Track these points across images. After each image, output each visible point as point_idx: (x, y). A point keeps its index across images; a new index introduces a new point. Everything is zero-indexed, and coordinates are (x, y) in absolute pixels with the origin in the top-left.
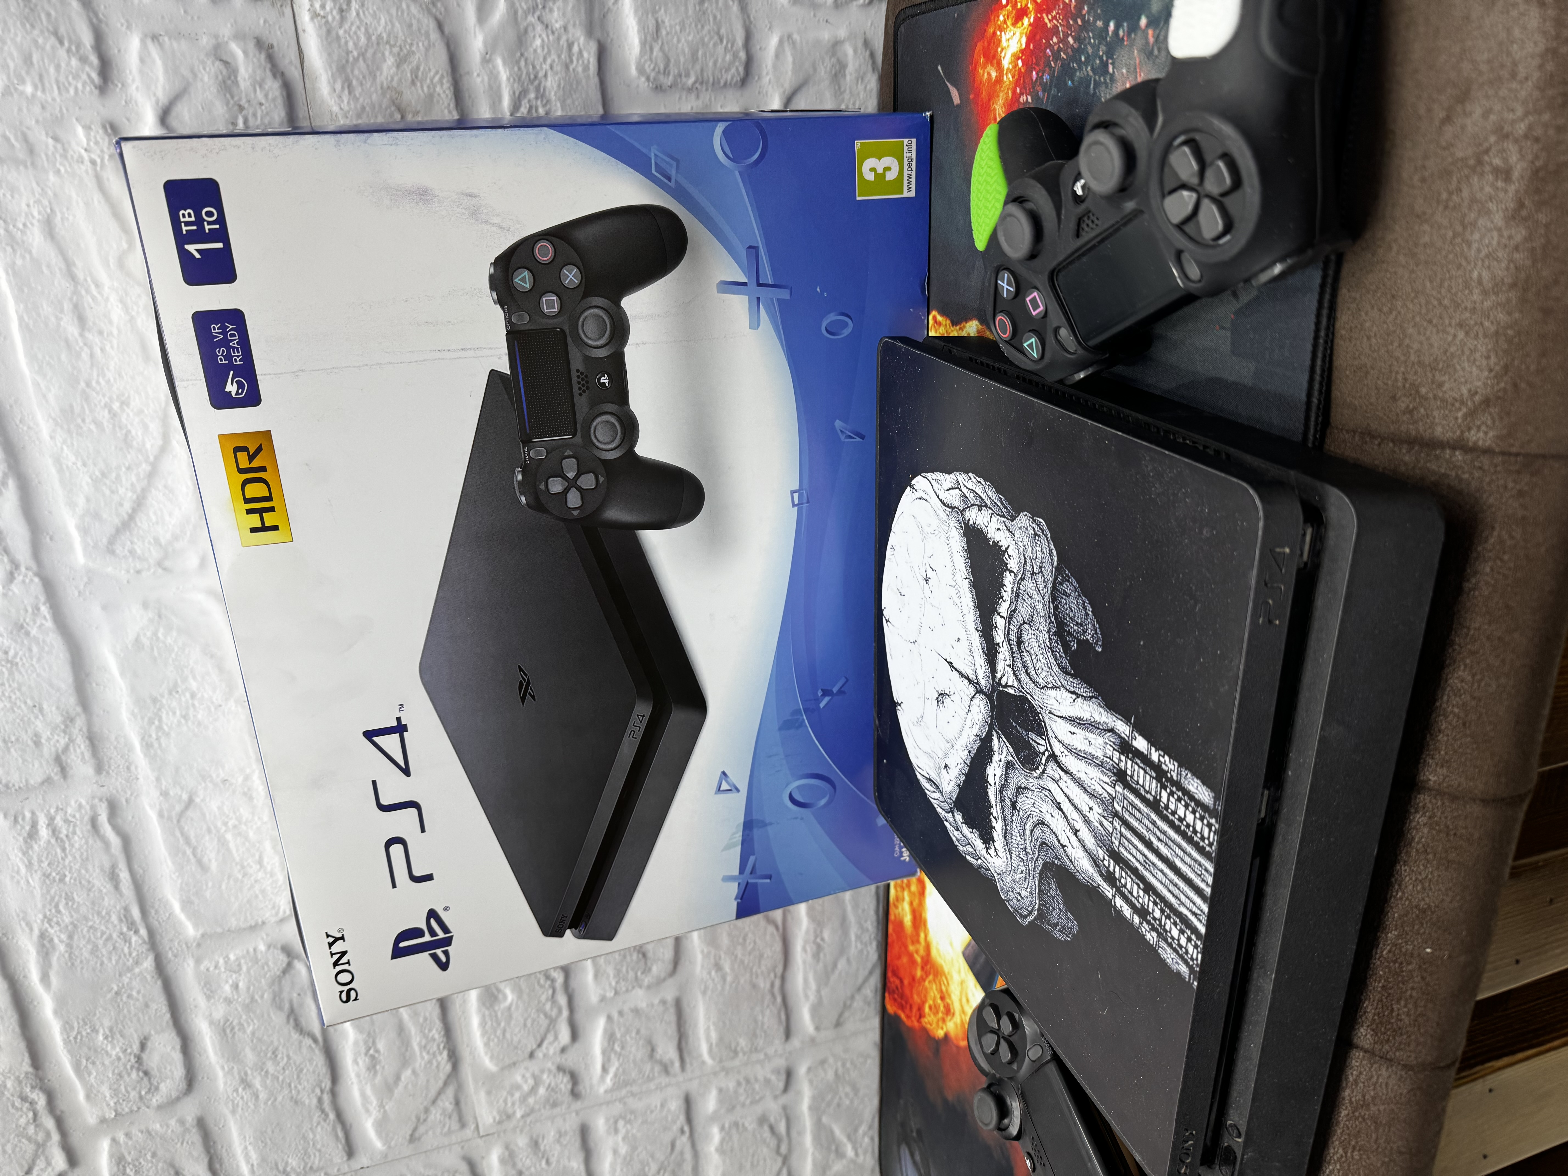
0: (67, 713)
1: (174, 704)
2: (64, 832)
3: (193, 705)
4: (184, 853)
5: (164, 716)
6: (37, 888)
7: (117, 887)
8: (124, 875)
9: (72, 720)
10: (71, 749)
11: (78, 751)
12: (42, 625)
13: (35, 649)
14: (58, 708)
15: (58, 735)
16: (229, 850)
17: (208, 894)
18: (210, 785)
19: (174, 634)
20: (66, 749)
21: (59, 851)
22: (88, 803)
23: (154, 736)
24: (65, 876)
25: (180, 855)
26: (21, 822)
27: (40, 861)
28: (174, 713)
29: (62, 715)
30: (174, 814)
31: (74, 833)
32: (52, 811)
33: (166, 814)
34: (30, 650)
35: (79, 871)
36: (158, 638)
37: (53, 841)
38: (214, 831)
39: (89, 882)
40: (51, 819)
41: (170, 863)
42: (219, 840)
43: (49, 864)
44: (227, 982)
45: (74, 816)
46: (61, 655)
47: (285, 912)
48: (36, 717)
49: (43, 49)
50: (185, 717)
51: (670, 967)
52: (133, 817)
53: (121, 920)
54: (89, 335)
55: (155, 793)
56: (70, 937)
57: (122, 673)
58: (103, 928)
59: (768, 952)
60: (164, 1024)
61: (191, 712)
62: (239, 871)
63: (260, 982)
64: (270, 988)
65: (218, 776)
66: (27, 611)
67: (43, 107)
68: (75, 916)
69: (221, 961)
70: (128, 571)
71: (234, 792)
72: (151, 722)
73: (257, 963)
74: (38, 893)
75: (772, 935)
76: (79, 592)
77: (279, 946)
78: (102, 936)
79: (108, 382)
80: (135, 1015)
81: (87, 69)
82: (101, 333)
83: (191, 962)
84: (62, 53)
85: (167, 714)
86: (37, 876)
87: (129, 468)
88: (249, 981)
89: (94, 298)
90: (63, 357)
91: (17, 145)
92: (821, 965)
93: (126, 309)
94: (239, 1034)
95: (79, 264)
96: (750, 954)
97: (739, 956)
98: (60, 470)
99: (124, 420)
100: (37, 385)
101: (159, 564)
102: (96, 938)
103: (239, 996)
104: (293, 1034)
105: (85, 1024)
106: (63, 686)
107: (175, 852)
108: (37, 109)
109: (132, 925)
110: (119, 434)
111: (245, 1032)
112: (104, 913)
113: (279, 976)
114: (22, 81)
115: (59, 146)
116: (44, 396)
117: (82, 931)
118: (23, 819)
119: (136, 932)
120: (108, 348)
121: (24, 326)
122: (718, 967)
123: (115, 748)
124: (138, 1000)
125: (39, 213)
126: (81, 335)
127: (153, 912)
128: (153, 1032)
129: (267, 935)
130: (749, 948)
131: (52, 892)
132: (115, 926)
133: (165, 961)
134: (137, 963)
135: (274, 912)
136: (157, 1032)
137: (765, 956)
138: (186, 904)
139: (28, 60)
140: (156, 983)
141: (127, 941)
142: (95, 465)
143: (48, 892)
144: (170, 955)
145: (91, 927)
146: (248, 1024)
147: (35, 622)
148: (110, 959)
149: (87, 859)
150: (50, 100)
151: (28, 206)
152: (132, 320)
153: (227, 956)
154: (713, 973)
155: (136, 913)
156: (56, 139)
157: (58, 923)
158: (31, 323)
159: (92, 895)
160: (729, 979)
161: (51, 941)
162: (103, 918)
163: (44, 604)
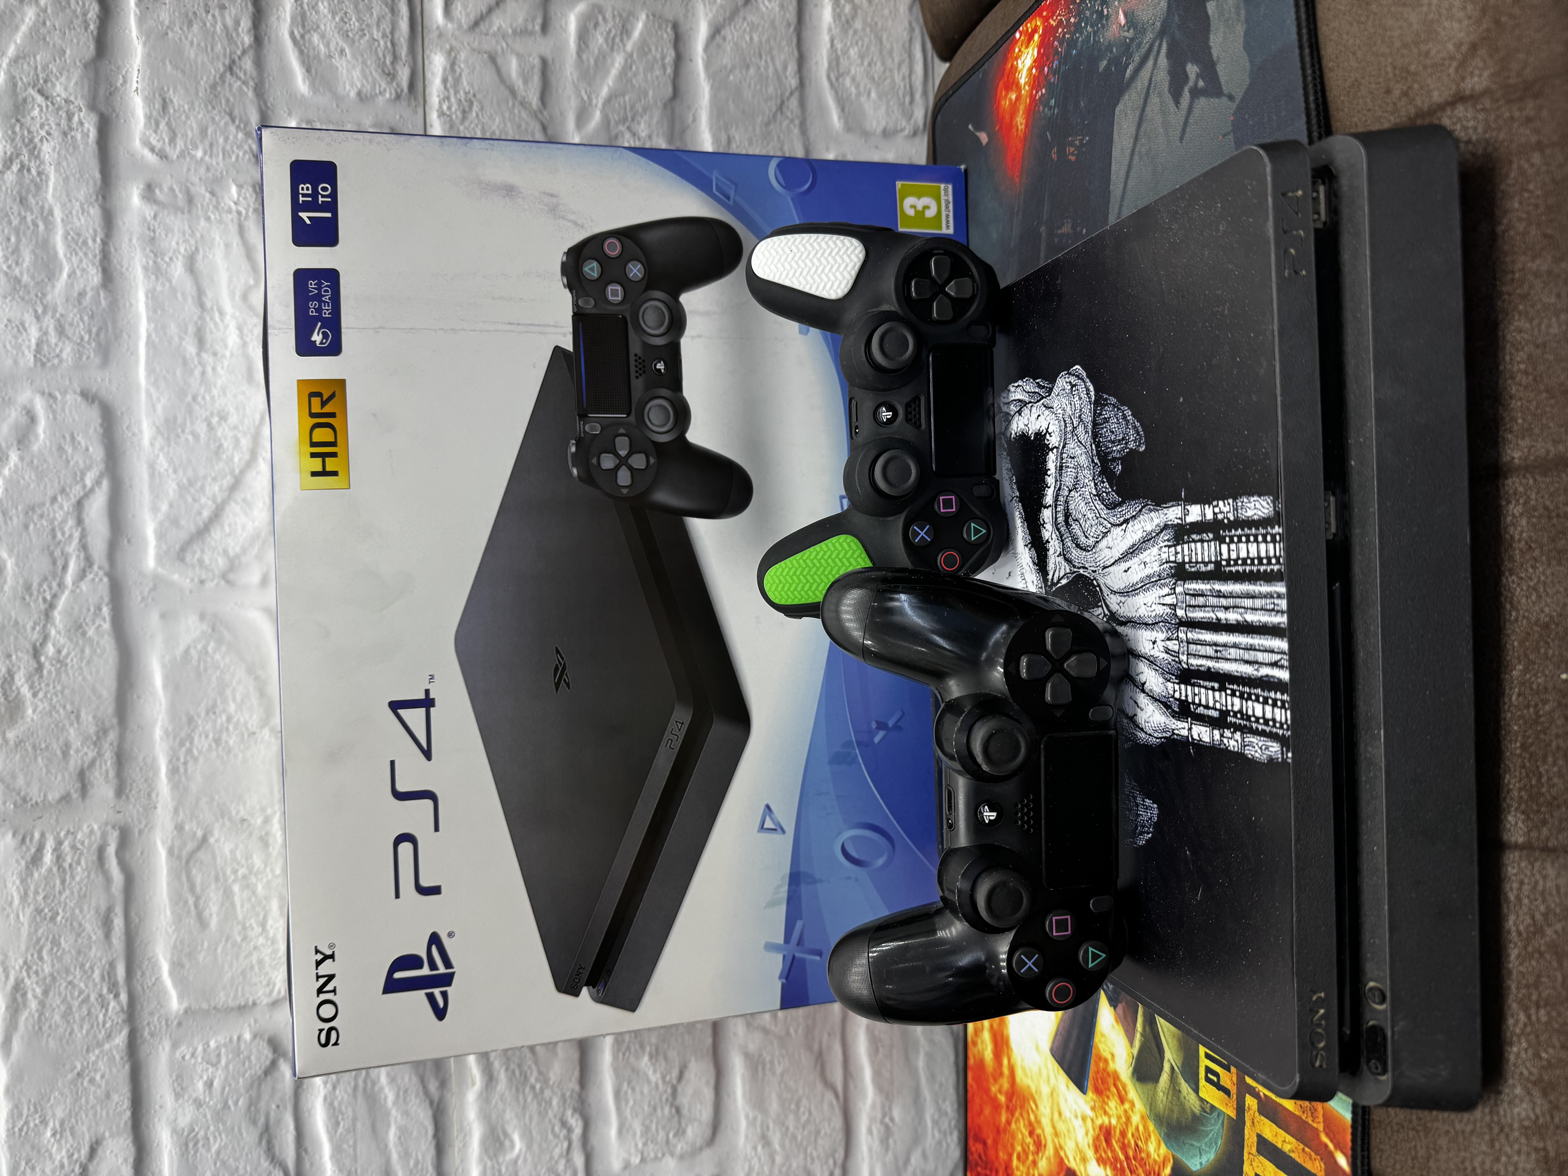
0: (103, 723)
1: (209, 726)
2: (69, 860)
3: (227, 729)
4: (186, 902)
5: (196, 738)
6: (26, 926)
7: (108, 935)
8: (118, 922)
9: (105, 732)
10: (98, 763)
11: (104, 768)
12: (100, 626)
13: (87, 651)
14: (94, 717)
15: (88, 748)
16: (233, 905)
17: (201, 958)
18: (227, 823)
19: (224, 649)
20: (92, 764)
21: (58, 882)
22: (100, 828)
23: (182, 759)
24: (58, 914)
25: (181, 904)
26: (28, 843)
27: (36, 893)
28: (207, 736)
29: (97, 725)
30: (185, 853)
31: (78, 863)
32: (62, 834)
33: (176, 852)
34: (83, 651)
35: (74, 909)
36: (207, 652)
37: (55, 869)
38: (222, 880)
39: (80, 925)
40: (59, 843)
41: (168, 913)
42: (225, 892)
43: (44, 898)
44: (201, 1077)
45: (83, 843)
46: (111, 661)
47: (279, 992)
48: (71, 725)
49: (218, 124)
50: (217, 741)
51: (708, 1132)
52: (142, 853)
53: (103, 978)
54: (205, 356)
55: (170, 826)
56: (46, 993)
57: (165, 686)
58: (82, 985)
59: (826, 1129)
60: (122, 1123)
61: (224, 736)
62: (239, 933)
63: (238, 1083)
64: (247, 1092)
65: (238, 813)
66: (89, 610)
67: (208, 169)
68: (57, 966)
69: (200, 1048)
70: (192, 580)
71: (250, 834)
72: (182, 744)
73: (239, 1055)
74: (25, 931)
75: (831, 1104)
76: (143, 598)
77: (266, 1037)
78: (79, 996)
79: (212, 398)
80: (93, 1107)
81: (250, 141)
82: (215, 354)
83: (167, 1045)
84: (232, 129)
85: (200, 736)
86: (29, 911)
87: (214, 479)
88: (226, 1079)
89: (216, 324)
90: (178, 373)
91: (180, 196)
92: (890, 1154)
93: (241, 335)
94: (202, 1151)
95: (210, 294)
96: (804, 1128)
97: (791, 1129)
98: (152, 476)
99: (219, 434)
100: (149, 395)
101: (224, 576)
102: (72, 998)
103: (211, 1099)
104: (262, 1161)
105: (36, 1111)
106: (105, 693)
107: (177, 899)
108: (202, 171)
109: (113, 987)
110: (212, 447)
111: (209, 1150)
112: (88, 965)
113: (259, 1077)
114: (196, 147)
115: (214, 202)
116: (154, 407)
117: (60, 985)
118: (31, 840)
119: (117, 996)
120: (219, 368)
121: (150, 343)
122: (766, 1142)
123: (141, 769)
124: (99, 1086)
125: (186, 250)
126: (198, 355)
127: (139, 973)
128: (107, 1134)
129: (256, 1021)
130: (804, 1118)
131: (40, 931)
132: (95, 985)
133: (139, 1041)
134: (109, 1037)
135: (268, 990)
136: (112, 1136)
137: (822, 1133)
138: (176, 966)
139: (203, 132)
140: (124, 1067)
141: (104, 1005)
142: (184, 473)
143: (36, 931)
144: (146, 1033)
145: (70, 983)
146: (215, 1137)
147: (94, 622)
148: (82, 1027)
149: (85, 896)
150: (214, 163)
151: (178, 243)
152: (245, 345)
153: (208, 1044)
154: (759, 1148)
155: (121, 971)
156: (212, 193)
157: (37, 973)
158: (157, 340)
159: (80, 941)
160: (779, 1159)
161: (24, 995)
162: (85, 972)
163: (107, 605)
